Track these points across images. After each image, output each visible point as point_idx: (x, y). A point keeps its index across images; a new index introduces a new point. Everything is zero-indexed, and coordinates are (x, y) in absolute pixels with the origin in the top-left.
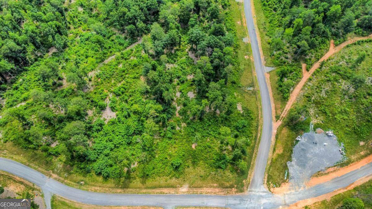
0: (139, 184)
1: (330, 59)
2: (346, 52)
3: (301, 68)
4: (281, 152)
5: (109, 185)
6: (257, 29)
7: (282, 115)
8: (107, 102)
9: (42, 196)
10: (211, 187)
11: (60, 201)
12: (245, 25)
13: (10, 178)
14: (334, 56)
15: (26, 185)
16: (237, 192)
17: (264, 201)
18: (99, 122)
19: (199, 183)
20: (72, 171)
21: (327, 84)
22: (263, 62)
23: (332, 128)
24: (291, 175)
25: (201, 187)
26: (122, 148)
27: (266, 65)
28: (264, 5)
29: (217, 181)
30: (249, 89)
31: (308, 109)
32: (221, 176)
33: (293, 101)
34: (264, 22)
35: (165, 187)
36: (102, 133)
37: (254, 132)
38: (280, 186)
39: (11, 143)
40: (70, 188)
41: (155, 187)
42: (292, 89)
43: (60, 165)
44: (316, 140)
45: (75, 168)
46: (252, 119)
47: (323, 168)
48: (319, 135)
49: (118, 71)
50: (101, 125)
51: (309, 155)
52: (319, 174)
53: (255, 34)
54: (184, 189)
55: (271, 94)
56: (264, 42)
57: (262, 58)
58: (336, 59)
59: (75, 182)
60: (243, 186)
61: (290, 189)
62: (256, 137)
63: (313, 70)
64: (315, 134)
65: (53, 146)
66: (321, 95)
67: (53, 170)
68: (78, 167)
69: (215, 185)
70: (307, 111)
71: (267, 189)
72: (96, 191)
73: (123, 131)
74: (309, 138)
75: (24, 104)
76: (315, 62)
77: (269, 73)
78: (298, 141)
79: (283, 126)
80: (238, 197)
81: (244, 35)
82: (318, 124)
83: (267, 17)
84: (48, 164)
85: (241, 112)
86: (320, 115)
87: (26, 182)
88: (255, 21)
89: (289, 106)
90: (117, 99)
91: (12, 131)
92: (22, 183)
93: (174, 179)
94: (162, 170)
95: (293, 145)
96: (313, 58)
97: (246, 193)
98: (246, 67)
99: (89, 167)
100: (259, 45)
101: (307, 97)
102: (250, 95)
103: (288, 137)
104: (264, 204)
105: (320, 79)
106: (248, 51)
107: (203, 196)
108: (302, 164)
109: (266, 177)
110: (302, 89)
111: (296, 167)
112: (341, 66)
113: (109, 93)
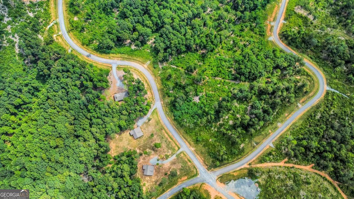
0: (182, 132)
1: (300, 169)
2: (312, 174)
3: (283, 159)
4: (236, 175)
5: (173, 122)
6: (290, 125)
7: (252, 165)
8: (201, 95)
9: (154, 105)
10: (201, 158)
11: (157, 112)
12: (287, 118)
13: (150, 89)
14: (305, 170)
15: (152, 96)
16: (206, 168)
17: (211, 181)
18: (191, 99)
19: (199, 153)
20: (168, 106)
21: (284, 175)
22: (274, 140)
23: (262, 189)
24: (229, 184)
25: (198, 154)
26: (189, 115)
27: (272, 143)
28: (308, 119)
29: (205, 159)
30: (254, 143)
31: (263, 174)
32: (208, 159)
33: (263, 166)
34: (298, 125)
35: (188, 142)
36: (188, 103)
37: (235, 159)
38: (221, 183)
39: (160, 78)
40: (162, 111)
41: (185, 139)
42: (268, 162)
43: (166, 101)
44: (252, 186)
45: (170, 106)
46: (241, 154)
47: (241, 195)
48: (254, 186)
49: (216, 87)
50: (190, 101)
51: (242, 187)
52: (238, 195)
53: (286, 126)
54: (193, 149)
55: (259, 155)
56: (286, 134)
57: (276, 138)
58: (303, 172)
59: (166, 111)
60: (210, 169)
61: (223, 187)
62: (234, 161)
63: (287, 165)
64: (254, 184)
65: (171, 92)
66: (275, 176)
67: (163, 100)
68: (171, 107)
69: (203, 159)
70: (262, 174)
71: (216, 179)
72: (168, 120)
73: (194, 110)
74: (250, 182)
75: (175, 67)
76: (293, 164)
77: (270, 147)
78: (244, 178)
79: (248, 169)
80: (205, 170)
81: (282, 121)
82: (260, 182)
83: (302, 125)
84: (164, 96)
85: (241, 148)
86: (265, 181)
87: (153, 95)
88: (294, 121)
89: (259, 165)
90: (205, 97)
91: (164, 74)
92: (152, 94)
93: (193, 142)
94: (193, 136)
95: (242, 178)
96: (295, 161)
97: (209, 172)
98: (264, 134)
99: (174, 110)
100: (282, 132)
101: (269, 171)
102: (252, 146)
103: (244, 174)
104: (210, 181)
105: (285, 171)
106: (274, 130)
107: (195, 158)
108: (236, 186)
109: (221, 176)
110: (272, 166)
111: (234, 184)
112: (301, 176)
113: (204, 92)
